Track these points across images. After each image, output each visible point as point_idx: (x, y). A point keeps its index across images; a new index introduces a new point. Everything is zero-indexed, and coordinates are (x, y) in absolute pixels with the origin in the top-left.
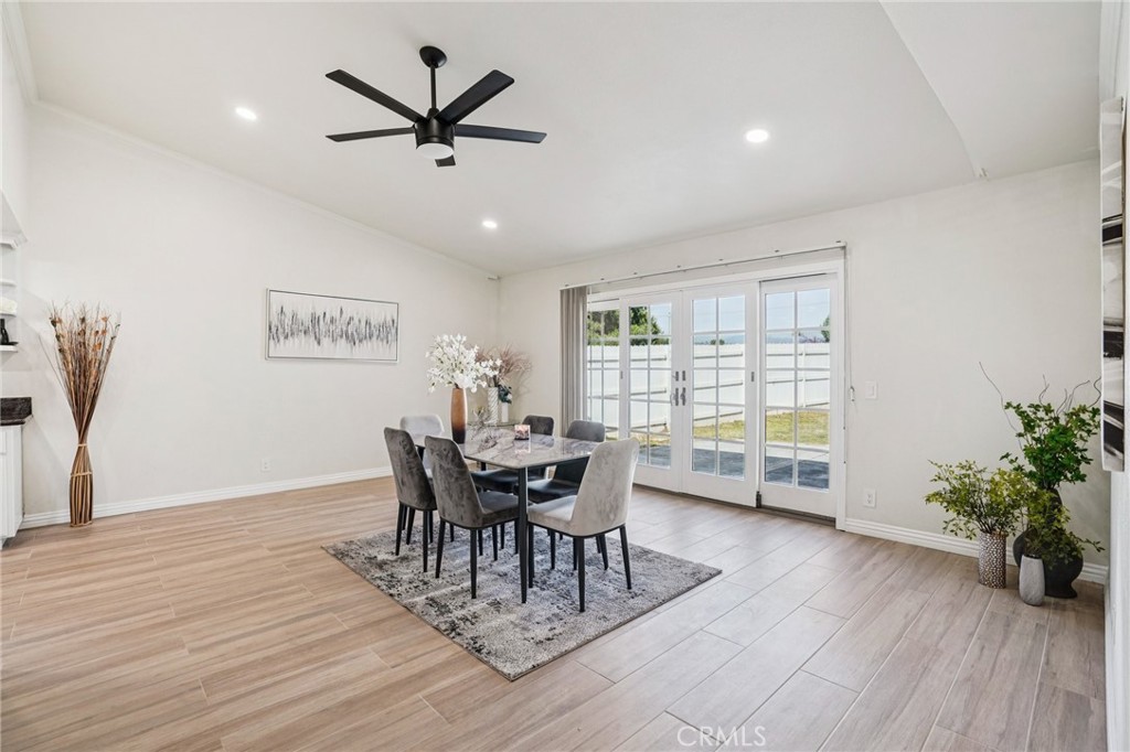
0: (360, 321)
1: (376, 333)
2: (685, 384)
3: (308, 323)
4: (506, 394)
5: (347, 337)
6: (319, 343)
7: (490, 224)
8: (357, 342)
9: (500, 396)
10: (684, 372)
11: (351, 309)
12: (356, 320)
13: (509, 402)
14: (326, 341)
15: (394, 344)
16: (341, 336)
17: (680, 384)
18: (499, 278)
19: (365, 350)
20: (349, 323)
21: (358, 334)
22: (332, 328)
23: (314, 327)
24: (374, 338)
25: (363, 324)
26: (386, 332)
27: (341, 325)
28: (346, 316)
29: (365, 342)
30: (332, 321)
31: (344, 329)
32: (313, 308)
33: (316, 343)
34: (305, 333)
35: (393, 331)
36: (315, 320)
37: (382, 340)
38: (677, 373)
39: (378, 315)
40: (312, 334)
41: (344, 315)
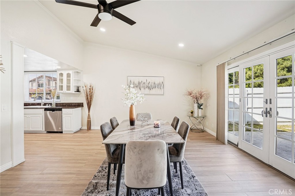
0: (152, 83)
1: (157, 86)
2: (271, 106)
3: (137, 84)
4: (201, 106)
5: (148, 88)
6: (140, 90)
7: (181, 45)
8: (151, 89)
9: (198, 106)
10: (270, 100)
11: (150, 80)
12: (151, 83)
13: (202, 109)
14: (142, 89)
15: (163, 90)
16: (147, 88)
17: (268, 106)
18: (201, 65)
19: (153, 91)
20: (149, 84)
21: (152, 87)
22: (144, 85)
23: (139, 85)
24: (157, 87)
25: (153, 84)
26: (160, 86)
27: (146, 84)
28: (148, 82)
29: (153, 89)
30: (144, 83)
31: (147, 85)
32: (139, 80)
33: (139, 90)
34: (137, 87)
35: (162, 85)
36: (139, 83)
37: (159, 88)
38: (267, 100)
39: (157, 81)
40: (138, 87)
41: (147, 81)
